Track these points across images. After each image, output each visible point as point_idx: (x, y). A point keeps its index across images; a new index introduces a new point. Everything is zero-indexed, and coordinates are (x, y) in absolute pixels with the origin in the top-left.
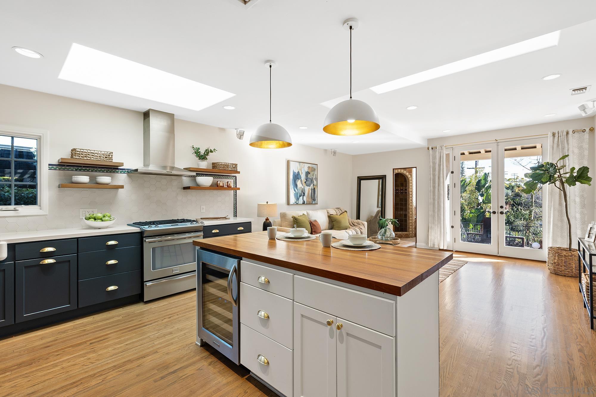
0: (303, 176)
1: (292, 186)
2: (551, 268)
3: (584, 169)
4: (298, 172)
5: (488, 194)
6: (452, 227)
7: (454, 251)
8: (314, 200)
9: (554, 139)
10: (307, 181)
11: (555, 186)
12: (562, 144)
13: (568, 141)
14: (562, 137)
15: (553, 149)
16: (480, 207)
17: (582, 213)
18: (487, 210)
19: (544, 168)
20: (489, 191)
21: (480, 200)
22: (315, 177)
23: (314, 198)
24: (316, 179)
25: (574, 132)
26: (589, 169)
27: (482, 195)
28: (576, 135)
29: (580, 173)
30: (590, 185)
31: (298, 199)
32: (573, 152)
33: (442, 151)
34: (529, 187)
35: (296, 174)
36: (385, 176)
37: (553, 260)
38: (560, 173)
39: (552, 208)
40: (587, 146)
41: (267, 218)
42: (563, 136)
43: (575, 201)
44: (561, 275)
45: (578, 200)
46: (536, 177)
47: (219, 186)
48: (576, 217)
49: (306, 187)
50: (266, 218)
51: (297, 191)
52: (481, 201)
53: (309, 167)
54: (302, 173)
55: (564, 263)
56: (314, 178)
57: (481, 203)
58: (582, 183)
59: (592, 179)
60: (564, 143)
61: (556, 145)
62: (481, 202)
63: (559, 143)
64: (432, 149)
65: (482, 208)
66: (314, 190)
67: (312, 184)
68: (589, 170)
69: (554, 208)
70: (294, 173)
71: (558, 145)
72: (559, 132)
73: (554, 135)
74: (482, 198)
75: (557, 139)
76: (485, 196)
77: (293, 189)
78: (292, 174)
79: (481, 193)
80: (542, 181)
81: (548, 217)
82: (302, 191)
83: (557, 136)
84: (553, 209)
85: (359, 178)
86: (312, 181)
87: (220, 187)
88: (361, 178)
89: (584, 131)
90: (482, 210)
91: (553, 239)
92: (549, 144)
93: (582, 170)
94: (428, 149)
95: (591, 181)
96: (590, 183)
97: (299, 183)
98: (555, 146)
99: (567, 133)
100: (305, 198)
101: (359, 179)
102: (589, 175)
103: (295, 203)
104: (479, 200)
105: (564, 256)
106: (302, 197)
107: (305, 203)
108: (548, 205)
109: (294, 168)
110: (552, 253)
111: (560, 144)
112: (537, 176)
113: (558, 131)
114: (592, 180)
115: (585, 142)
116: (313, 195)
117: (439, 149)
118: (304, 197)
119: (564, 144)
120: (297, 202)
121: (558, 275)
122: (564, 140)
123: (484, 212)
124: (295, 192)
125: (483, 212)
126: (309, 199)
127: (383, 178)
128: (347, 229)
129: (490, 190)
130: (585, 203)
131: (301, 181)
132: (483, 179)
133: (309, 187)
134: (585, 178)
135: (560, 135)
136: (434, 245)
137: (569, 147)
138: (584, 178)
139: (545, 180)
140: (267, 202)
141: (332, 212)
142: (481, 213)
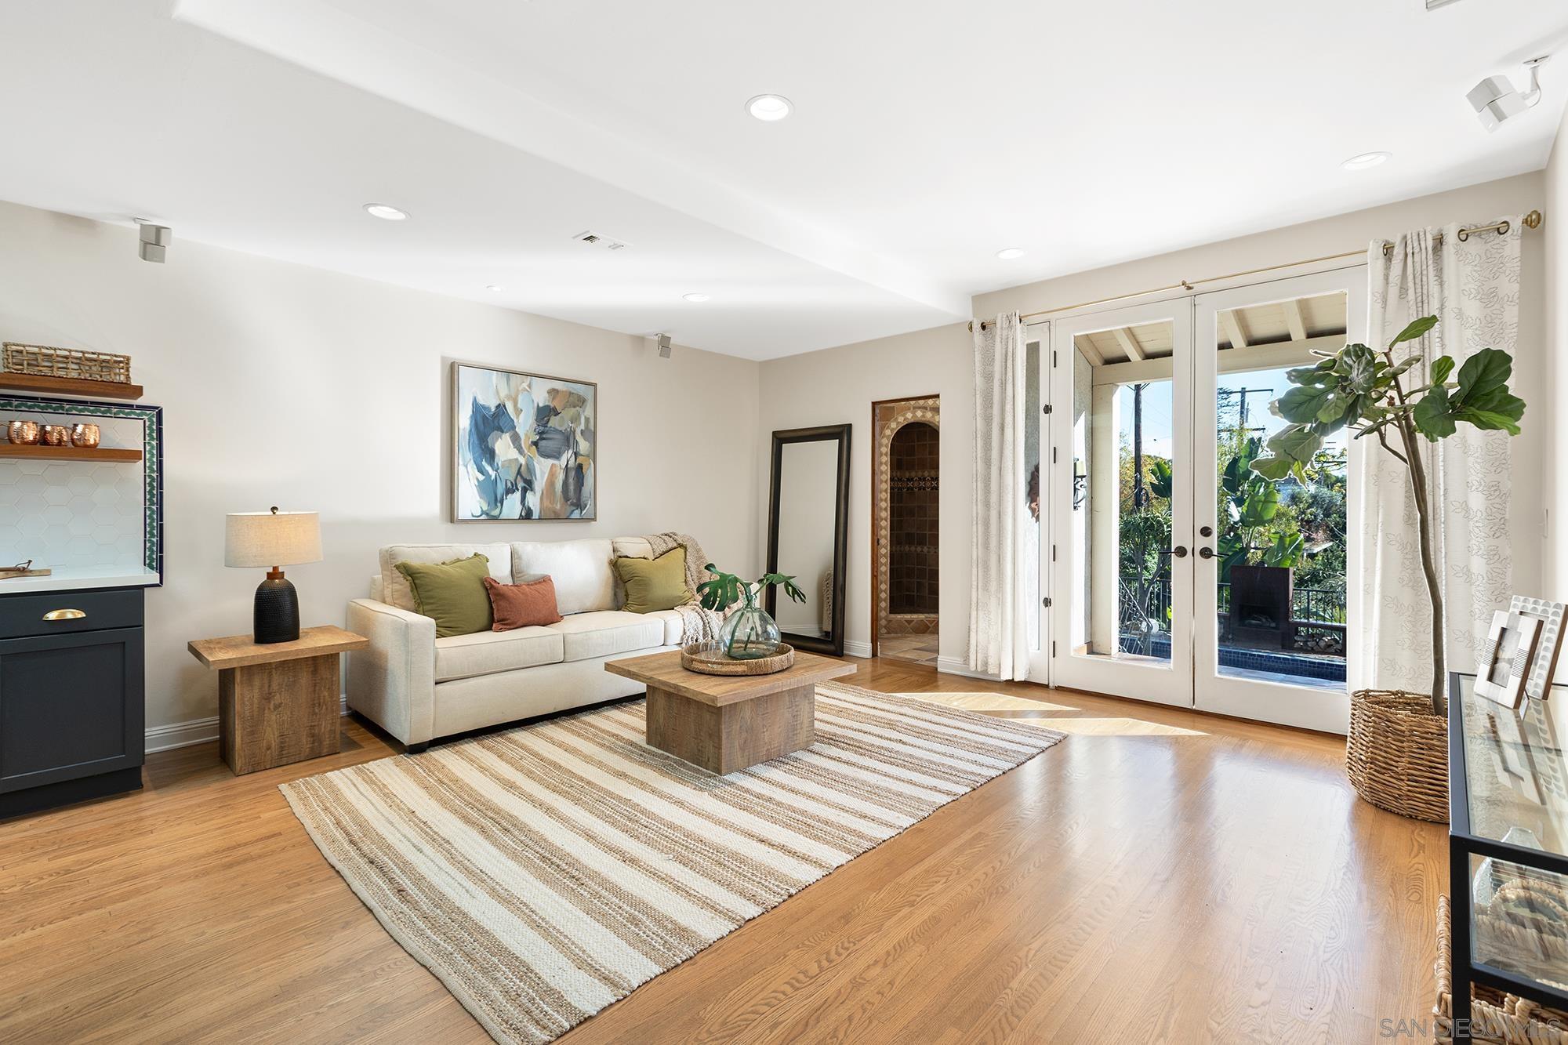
0: (525, 424)
1: (469, 456)
2: (1360, 778)
3: (1490, 362)
4: (501, 407)
5: (1256, 499)
6: (1047, 602)
7: (1051, 685)
8: (579, 505)
9: (1387, 268)
10: (541, 439)
11: (1384, 444)
12: (1419, 286)
13: (1439, 273)
14: (1417, 257)
15: (1385, 307)
16: (1232, 534)
17: (1493, 556)
18: (1252, 545)
19: (1335, 372)
20: (1257, 489)
21: (1233, 514)
22: (582, 427)
23: (579, 499)
24: (591, 435)
25: (1464, 235)
26: (1509, 359)
27: (1239, 502)
28: (1473, 246)
29: (1472, 381)
30: (1515, 431)
31: (497, 501)
32: (1460, 314)
33: (1010, 334)
34: (1283, 450)
35: (488, 415)
36: (850, 426)
37: (1368, 747)
38: (1400, 393)
39: (1380, 534)
40: (1516, 287)
41: (275, 568)
42: (1424, 251)
43: (1467, 506)
44: (1398, 814)
45: (1477, 502)
46: (1301, 404)
47: (17, 442)
48: (1469, 571)
49: (542, 459)
50: (271, 570)
51: (493, 474)
52: (1237, 517)
53: (553, 392)
54: (518, 411)
55: (1410, 763)
56: (578, 432)
57: (1236, 523)
58: (1482, 425)
59: (1524, 405)
60: (1425, 279)
61: (1398, 288)
62: (1236, 521)
63: (1407, 283)
64: (983, 327)
65: (1238, 538)
66: (578, 473)
67: (570, 452)
68: (1512, 365)
69: (1386, 535)
70: (478, 409)
71: (1403, 290)
72: (1409, 237)
73: (1388, 250)
74: (1240, 509)
75: (1402, 264)
76: (1246, 504)
77: (472, 468)
78: (470, 413)
79: (1239, 493)
80: (1321, 422)
81: (1366, 570)
82: (519, 473)
83: (1402, 256)
84: (1383, 541)
85: (777, 438)
86: (568, 439)
87: (27, 443)
88: (782, 436)
89: (1502, 229)
90: (1238, 546)
91: (1380, 654)
92: (1369, 289)
93: (1481, 368)
94: (971, 328)
95: (1522, 413)
96: (1517, 423)
97: (503, 447)
98: (1393, 291)
99: (1440, 241)
100: (533, 500)
101: (775, 439)
102: (1513, 386)
103: (484, 517)
104: (1231, 515)
105: (1407, 733)
106: (518, 495)
107: (536, 515)
108: (1367, 525)
109: (476, 390)
110: (1366, 718)
111: (1411, 284)
112: (1304, 402)
113: (1405, 237)
114: (1524, 410)
115: (1508, 272)
116: (572, 488)
117: (1002, 328)
118: (529, 495)
119: (1425, 283)
120: (496, 512)
121: (1385, 809)
122: (1424, 267)
123: (1245, 550)
124: (481, 477)
125: (1242, 549)
126: (553, 501)
127: (842, 434)
128: (673, 609)
129: (1260, 487)
130: (1507, 516)
131: (516, 439)
132: (1245, 457)
133: (556, 462)
134: (1495, 403)
135: (1409, 250)
136: (986, 664)
137: (1446, 293)
138: (1491, 400)
139: (1330, 416)
140: (274, 509)
141: (635, 548)
142: (1236, 553)
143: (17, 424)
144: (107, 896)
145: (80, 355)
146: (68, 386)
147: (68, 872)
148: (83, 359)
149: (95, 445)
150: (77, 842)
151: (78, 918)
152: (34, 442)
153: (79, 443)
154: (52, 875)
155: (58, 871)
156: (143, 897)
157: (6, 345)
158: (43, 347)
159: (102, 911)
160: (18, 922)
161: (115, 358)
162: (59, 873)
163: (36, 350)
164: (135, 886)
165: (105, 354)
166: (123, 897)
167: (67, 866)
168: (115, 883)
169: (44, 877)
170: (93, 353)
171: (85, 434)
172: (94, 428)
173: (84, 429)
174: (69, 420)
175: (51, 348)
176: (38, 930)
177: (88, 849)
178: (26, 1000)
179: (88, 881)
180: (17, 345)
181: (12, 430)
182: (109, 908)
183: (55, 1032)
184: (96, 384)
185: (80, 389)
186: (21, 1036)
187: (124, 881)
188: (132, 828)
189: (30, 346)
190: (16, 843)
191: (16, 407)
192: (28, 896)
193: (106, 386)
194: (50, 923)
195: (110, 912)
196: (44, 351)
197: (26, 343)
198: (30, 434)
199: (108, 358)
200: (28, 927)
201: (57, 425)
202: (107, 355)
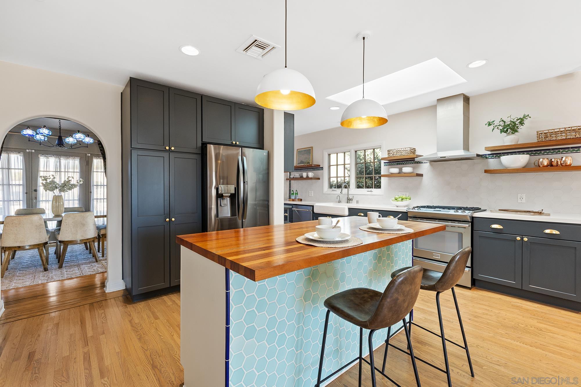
47: (541, 166)
87: (544, 166)
143: (541, 160)
144: (549, 348)
145: (564, 129)
146: (559, 143)
147: (541, 330)
148: (565, 131)
149: (570, 165)
150: (550, 321)
151: (535, 349)
152: (547, 166)
153: (563, 164)
154: (535, 328)
155: (538, 328)
156: (561, 358)
157: (537, 132)
158: (549, 130)
159: (544, 352)
160: (518, 337)
161: (579, 128)
162: (538, 329)
163: (547, 131)
164: (562, 352)
165: (574, 127)
166: (554, 352)
167: (542, 328)
168: (554, 345)
169: (533, 327)
170: (569, 128)
171: (566, 161)
172: (570, 158)
173: (566, 159)
174: (559, 156)
175: (552, 129)
176: (521, 344)
177: (552, 326)
178: (506, 365)
179: (545, 338)
180: (541, 131)
181: (539, 162)
182: (547, 353)
183: (508, 383)
184: (570, 140)
185: (564, 143)
186: (499, 375)
187: (557, 346)
188: (573, 327)
189: (545, 131)
190: (531, 310)
191: (543, 153)
192: (524, 330)
193: (575, 140)
194: (526, 344)
195: (546, 355)
196: (550, 131)
197: (543, 130)
198: (546, 163)
199: (576, 128)
200: (519, 341)
201: (555, 158)
202: (575, 127)
